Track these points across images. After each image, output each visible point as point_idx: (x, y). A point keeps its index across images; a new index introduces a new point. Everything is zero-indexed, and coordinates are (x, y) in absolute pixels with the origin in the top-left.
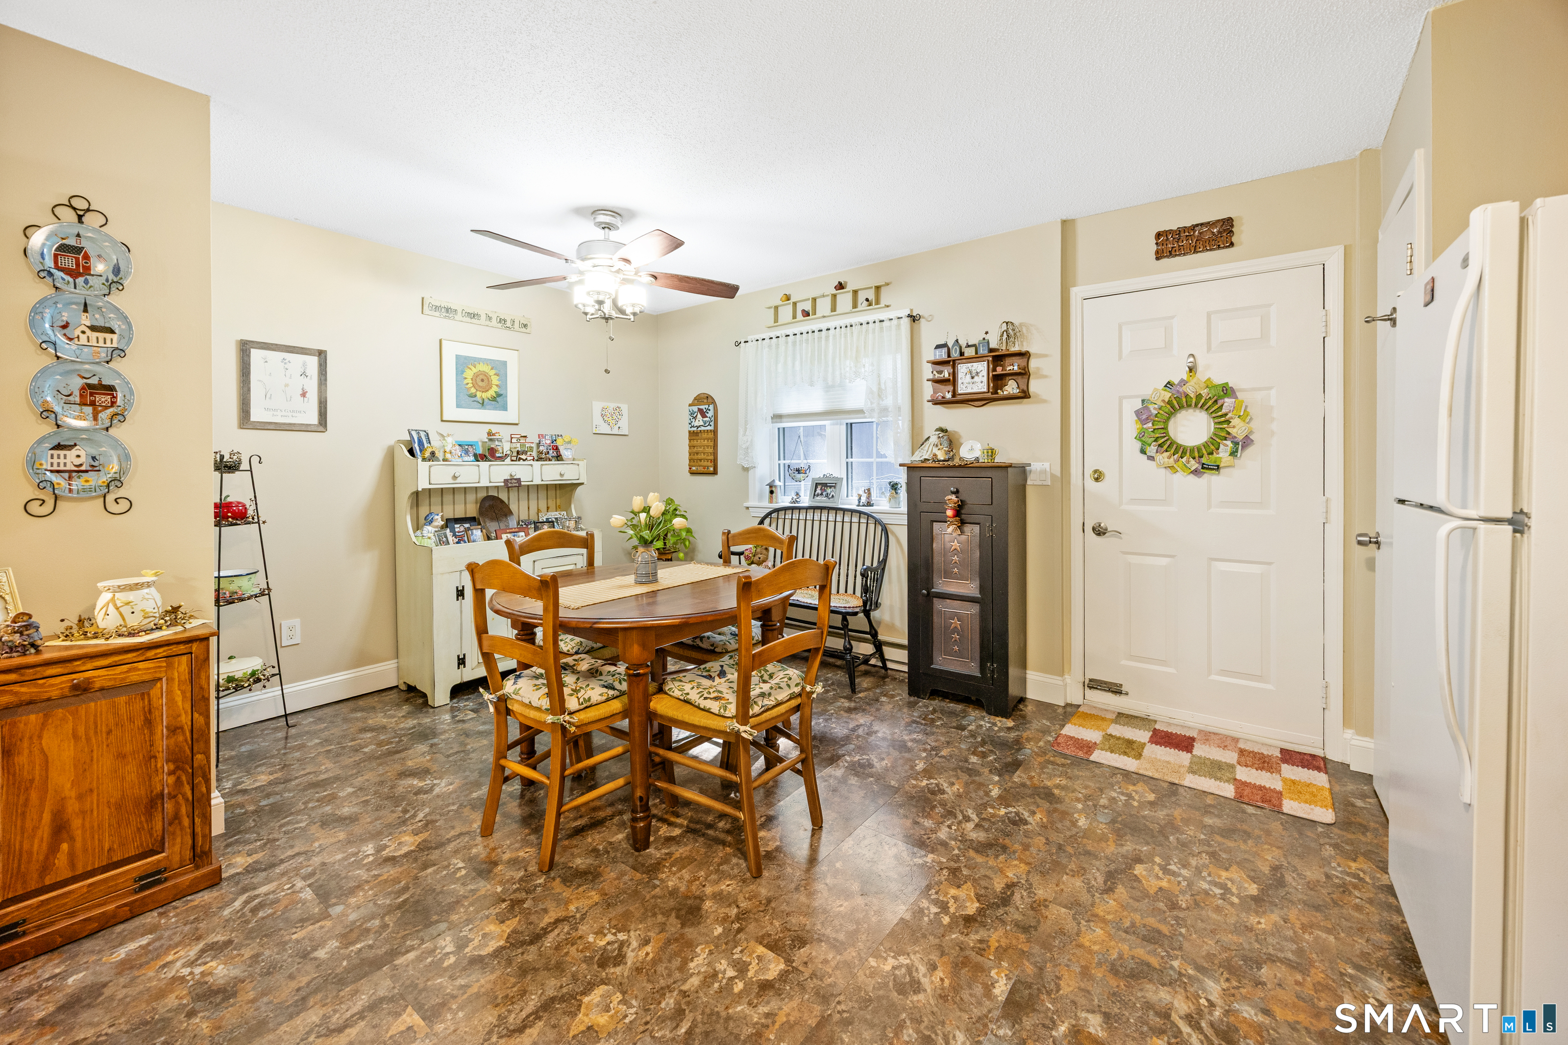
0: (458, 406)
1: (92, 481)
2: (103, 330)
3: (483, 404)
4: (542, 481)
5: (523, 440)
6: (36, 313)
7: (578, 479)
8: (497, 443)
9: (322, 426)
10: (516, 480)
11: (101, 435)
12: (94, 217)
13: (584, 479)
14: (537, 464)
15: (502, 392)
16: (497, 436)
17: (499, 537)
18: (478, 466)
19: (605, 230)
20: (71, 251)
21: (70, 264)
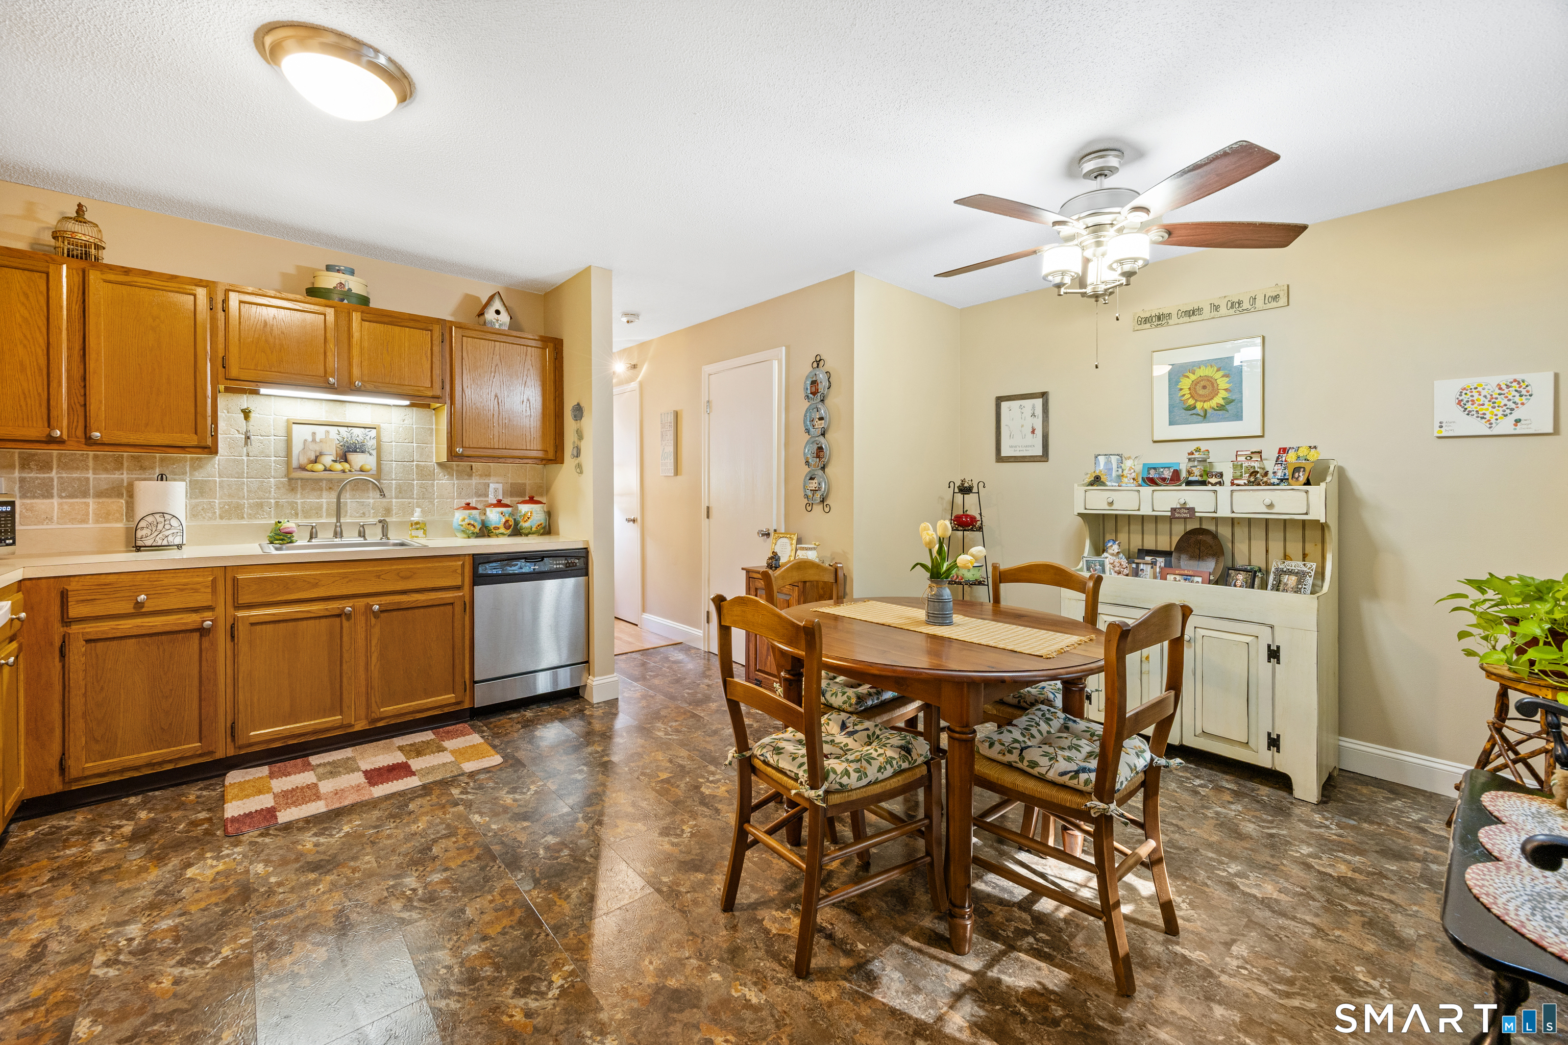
0: (1171, 423)
1: (818, 496)
2: (821, 419)
3: (1205, 416)
4: (1233, 512)
5: (1256, 457)
6: (805, 416)
7: (1306, 514)
8: (1196, 463)
9: (1045, 456)
10: (1188, 509)
11: (820, 472)
12: (822, 363)
13: (1318, 513)
14: (1224, 492)
15: (1234, 398)
16: (1197, 455)
17: (1164, 578)
18: (1138, 491)
19: (1099, 178)
20: (814, 383)
21: (814, 389)
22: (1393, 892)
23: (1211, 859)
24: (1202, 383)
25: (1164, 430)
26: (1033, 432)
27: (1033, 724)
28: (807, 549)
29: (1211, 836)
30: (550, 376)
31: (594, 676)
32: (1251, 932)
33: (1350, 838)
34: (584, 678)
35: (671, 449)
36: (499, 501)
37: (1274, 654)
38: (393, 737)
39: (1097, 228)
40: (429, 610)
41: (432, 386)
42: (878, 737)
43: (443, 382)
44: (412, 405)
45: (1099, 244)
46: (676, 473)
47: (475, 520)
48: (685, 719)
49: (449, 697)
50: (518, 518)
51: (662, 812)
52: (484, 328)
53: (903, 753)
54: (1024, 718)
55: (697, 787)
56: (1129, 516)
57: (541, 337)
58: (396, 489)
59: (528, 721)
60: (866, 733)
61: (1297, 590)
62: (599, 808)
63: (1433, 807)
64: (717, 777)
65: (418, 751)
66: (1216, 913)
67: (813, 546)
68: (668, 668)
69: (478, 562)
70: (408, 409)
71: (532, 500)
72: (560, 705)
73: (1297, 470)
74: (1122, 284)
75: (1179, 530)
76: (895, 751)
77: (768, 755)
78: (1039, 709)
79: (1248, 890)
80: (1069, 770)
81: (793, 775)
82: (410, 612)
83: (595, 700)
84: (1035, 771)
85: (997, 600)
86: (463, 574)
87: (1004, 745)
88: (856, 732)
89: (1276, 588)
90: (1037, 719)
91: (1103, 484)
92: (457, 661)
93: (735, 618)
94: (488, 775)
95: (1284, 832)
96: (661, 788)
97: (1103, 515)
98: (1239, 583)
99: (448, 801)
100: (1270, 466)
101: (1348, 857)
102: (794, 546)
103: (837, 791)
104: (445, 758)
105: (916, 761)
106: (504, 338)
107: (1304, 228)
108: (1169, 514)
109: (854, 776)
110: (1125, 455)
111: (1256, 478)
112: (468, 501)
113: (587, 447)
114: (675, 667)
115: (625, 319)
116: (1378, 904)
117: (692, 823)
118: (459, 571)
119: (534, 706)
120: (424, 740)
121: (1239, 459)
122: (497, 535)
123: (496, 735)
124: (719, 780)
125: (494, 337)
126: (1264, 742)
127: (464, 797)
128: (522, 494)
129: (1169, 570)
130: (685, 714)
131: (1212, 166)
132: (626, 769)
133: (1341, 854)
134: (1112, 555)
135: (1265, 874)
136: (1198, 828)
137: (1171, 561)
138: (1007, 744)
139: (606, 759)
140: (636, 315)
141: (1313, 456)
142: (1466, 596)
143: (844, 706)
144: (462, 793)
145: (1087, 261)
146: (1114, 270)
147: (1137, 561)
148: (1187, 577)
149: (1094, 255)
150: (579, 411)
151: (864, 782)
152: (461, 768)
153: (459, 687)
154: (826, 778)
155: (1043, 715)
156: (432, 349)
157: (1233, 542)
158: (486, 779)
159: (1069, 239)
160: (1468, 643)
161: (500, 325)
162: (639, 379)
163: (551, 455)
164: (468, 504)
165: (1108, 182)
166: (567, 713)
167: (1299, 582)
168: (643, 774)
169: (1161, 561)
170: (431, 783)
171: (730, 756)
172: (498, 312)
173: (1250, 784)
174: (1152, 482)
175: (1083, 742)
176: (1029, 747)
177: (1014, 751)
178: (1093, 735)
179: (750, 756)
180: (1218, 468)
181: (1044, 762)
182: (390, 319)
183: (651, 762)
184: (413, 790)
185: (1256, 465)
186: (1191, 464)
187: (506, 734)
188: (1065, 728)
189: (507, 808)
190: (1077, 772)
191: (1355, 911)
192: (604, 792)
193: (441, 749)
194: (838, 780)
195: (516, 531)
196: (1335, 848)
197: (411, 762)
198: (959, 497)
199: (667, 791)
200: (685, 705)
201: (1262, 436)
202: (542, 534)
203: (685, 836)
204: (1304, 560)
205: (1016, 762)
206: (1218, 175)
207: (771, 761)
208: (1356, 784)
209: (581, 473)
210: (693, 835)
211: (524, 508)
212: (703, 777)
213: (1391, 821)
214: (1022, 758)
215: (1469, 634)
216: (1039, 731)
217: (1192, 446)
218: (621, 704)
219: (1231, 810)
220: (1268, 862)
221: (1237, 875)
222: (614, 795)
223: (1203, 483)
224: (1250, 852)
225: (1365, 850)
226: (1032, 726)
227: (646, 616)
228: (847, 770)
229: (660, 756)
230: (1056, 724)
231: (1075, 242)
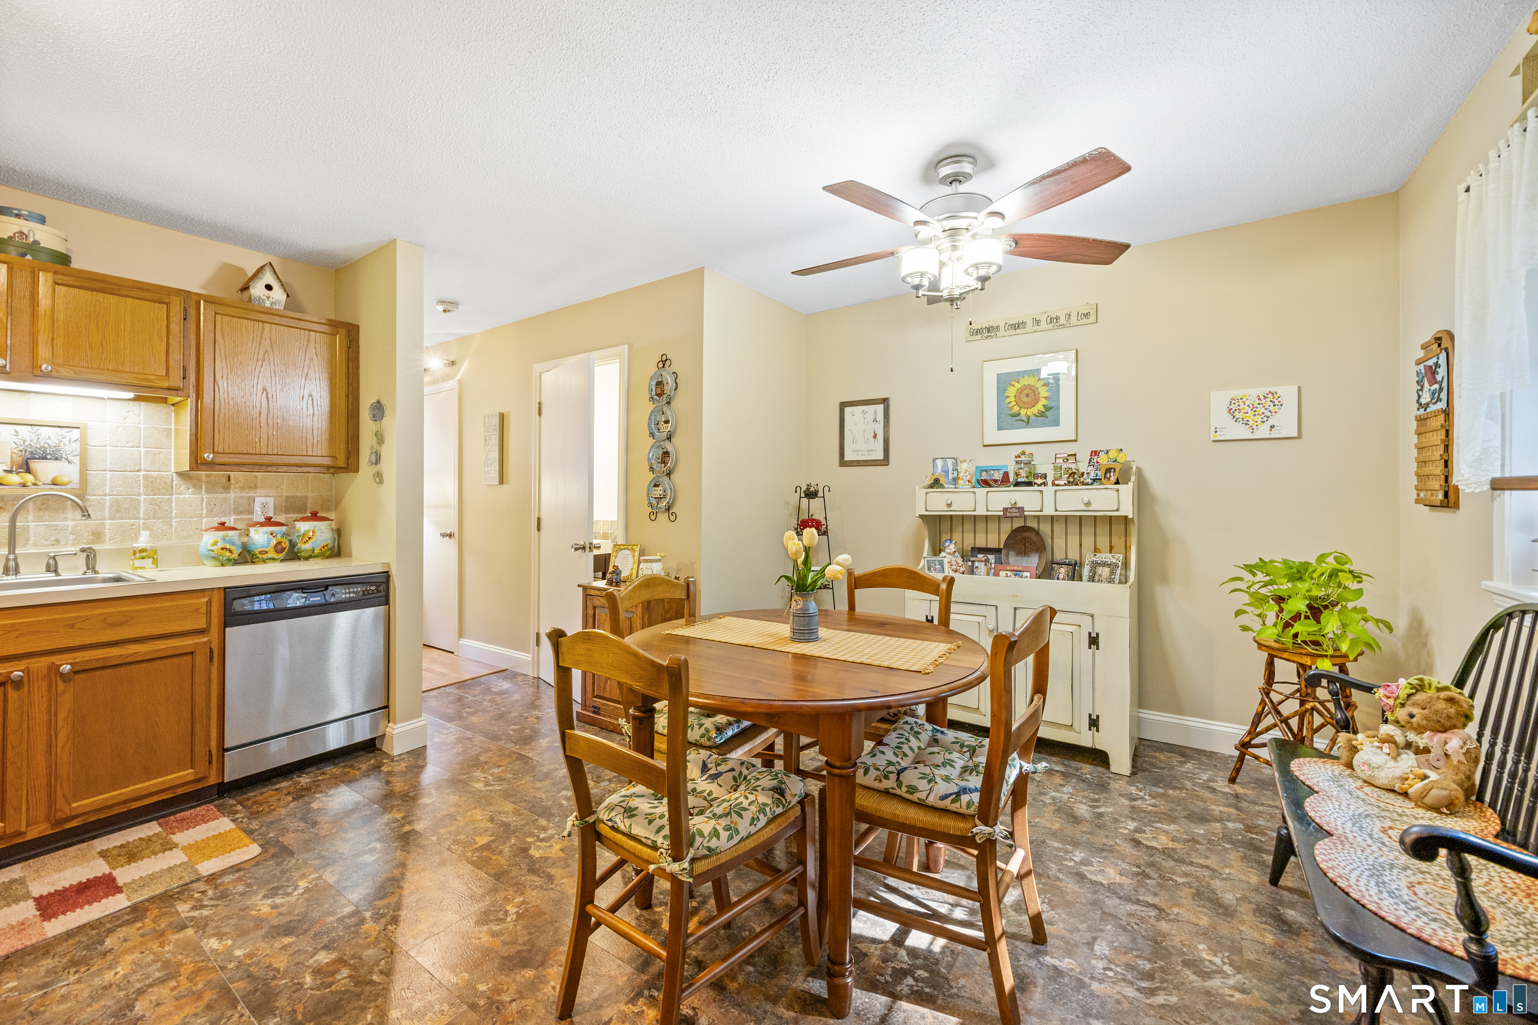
0: (999, 429)
1: (663, 504)
2: (667, 422)
3: (1028, 422)
4: (1056, 510)
5: (1071, 460)
6: (650, 419)
7: (1117, 510)
8: (1022, 465)
9: (885, 461)
10: (1018, 508)
11: (666, 479)
12: (668, 363)
13: (1127, 510)
14: (1049, 490)
15: (1052, 405)
16: (1023, 458)
17: (996, 574)
18: (974, 492)
19: (954, 184)
20: (659, 384)
21: (659, 391)
22: (1207, 858)
23: (1058, 849)
24: (1026, 392)
25: (993, 435)
26: (875, 437)
27: (903, 740)
28: (651, 561)
29: (1053, 824)
30: (341, 370)
31: (395, 723)
32: (1106, 925)
33: (1162, 807)
34: (382, 727)
35: (496, 455)
36: (269, 519)
37: (1094, 641)
38: (94, 838)
39: (953, 232)
40: (155, 664)
41: (167, 374)
42: (745, 778)
43: (185, 369)
44: (137, 399)
45: (954, 248)
46: (501, 482)
47: (233, 544)
48: (510, 763)
49: (188, 774)
50: (295, 539)
51: (479, 891)
52: (249, 305)
53: (776, 796)
54: (894, 735)
55: (524, 850)
56: (963, 516)
57: (329, 320)
58: (111, 506)
59: (303, 789)
60: (731, 774)
61: (1111, 581)
62: (394, 899)
63: (1215, 766)
64: (550, 832)
65: (131, 854)
66: (1073, 910)
67: (659, 557)
68: (490, 701)
69: (230, 597)
70: (132, 404)
71: (315, 517)
72: (349, 763)
73: (1108, 470)
74: (977, 289)
75: (1007, 528)
76: (767, 796)
77: (618, 820)
78: (906, 723)
79: (1094, 878)
80: (949, 792)
81: (649, 842)
82: (123, 669)
83: (396, 752)
84: (914, 797)
85: (852, 607)
86: (209, 613)
87: (878, 770)
88: (720, 774)
89: (1092, 579)
90: (907, 734)
91: (942, 486)
92: (198, 727)
93: (578, 658)
94: (237, 875)
95: (1111, 810)
96: (480, 857)
97: (940, 516)
98: (1061, 576)
99: (170, 924)
100: (1083, 467)
101: (1165, 827)
102: (636, 558)
103: (704, 857)
104: (175, 858)
105: (790, 802)
106: (277, 319)
107: (1127, 246)
108: (1001, 513)
109: (724, 835)
110: (961, 458)
111: (1075, 479)
112: (223, 520)
113: (391, 453)
114: (498, 699)
115: (441, 308)
116: (1199, 872)
117: (519, 899)
118: (203, 610)
119: (313, 769)
120: (143, 836)
121: (1058, 461)
122: (264, 561)
123: (254, 815)
124: (551, 837)
125: (263, 317)
126: (1086, 722)
127: (196, 914)
128: (302, 509)
129: (1000, 566)
130: (510, 756)
131: (1069, 173)
132: (434, 839)
133: (1159, 825)
134: (949, 554)
135: (1105, 858)
136: (1041, 818)
137: (1000, 558)
138: (882, 768)
139: (407, 828)
140: (455, 304)
141: (1121, 458)
142: (1241, 579)
143: (702, 741)
144: (194, 908)
145: (942, 265)
146: (968, 274)
147: (972, 559)
148: (1017, 573)
149: (950, 259)
150: (378, 410)
151: (736, 839)
152: (196, 871)
153: (201, 760)
154: (691, 844)
155: (912, 729)
156: (168, 327)
157: (1052, 538)
158: (234, 881)
159: (926, 242)
160: (1243, 620)
161: (272, 303)
162: (458, 377)
163: (341, 462)
164: (223, 524)
165: (963, 188)
166: (357, 773)
167: (1112, 573)
168: (456, 842)
169: (991, 557)
170: (147, 900)
171: (569, 824)
172: (269, 287)
173: (1074, 764)
174: (986, 483)
175: (955, 756)
176: (905, 769)
177: (891, 775)
178: (962, 746)
179: (594, 822)
180: (1040, 470)
181: (923, 785)
182: (102, 285)
183: (466, 825)
184: (115, 916)
185: (1073, 466)
186: (1018, 466)
187: (269, 812)
188: (935, 741)
189: (262, 920)
190: (958, 794)
191: (1183, 883)
192: (403, 874)
193: (168, 846)
194: (705, 844)
195: (293, 554)
196: (1153, 819)
197: (115, 873)
198: (805, 501)
199: (487, 860)
200: (510, 745)
201: (1076, 441)
202: (328, 557)
203: (509, 919)
204: (1111, 552)
205: (894, 789)
206: (1073, 183)
207: (622, 828)
208: (1155, 752)
209: (381, 482)
210: (519, 916)
211: (303, 527)
212: (532, 835)
213: (1189, 785)
214: (899, 784)
215: (1244, 612)
216: (911, 748)
217: (1018, 450)
218: (430, 752)
219: (1063, 793)
220: (1105, 844)
221: (1082, 863)
222: (416, 877)
223: (1030, 484)
224: (1088, 836)
225: (1176, 818)
226: (902, 743)
227: (463, 641)
228: (715, 830)
229: (478, 814)
230: (925, 736)
231: (932, 245)
